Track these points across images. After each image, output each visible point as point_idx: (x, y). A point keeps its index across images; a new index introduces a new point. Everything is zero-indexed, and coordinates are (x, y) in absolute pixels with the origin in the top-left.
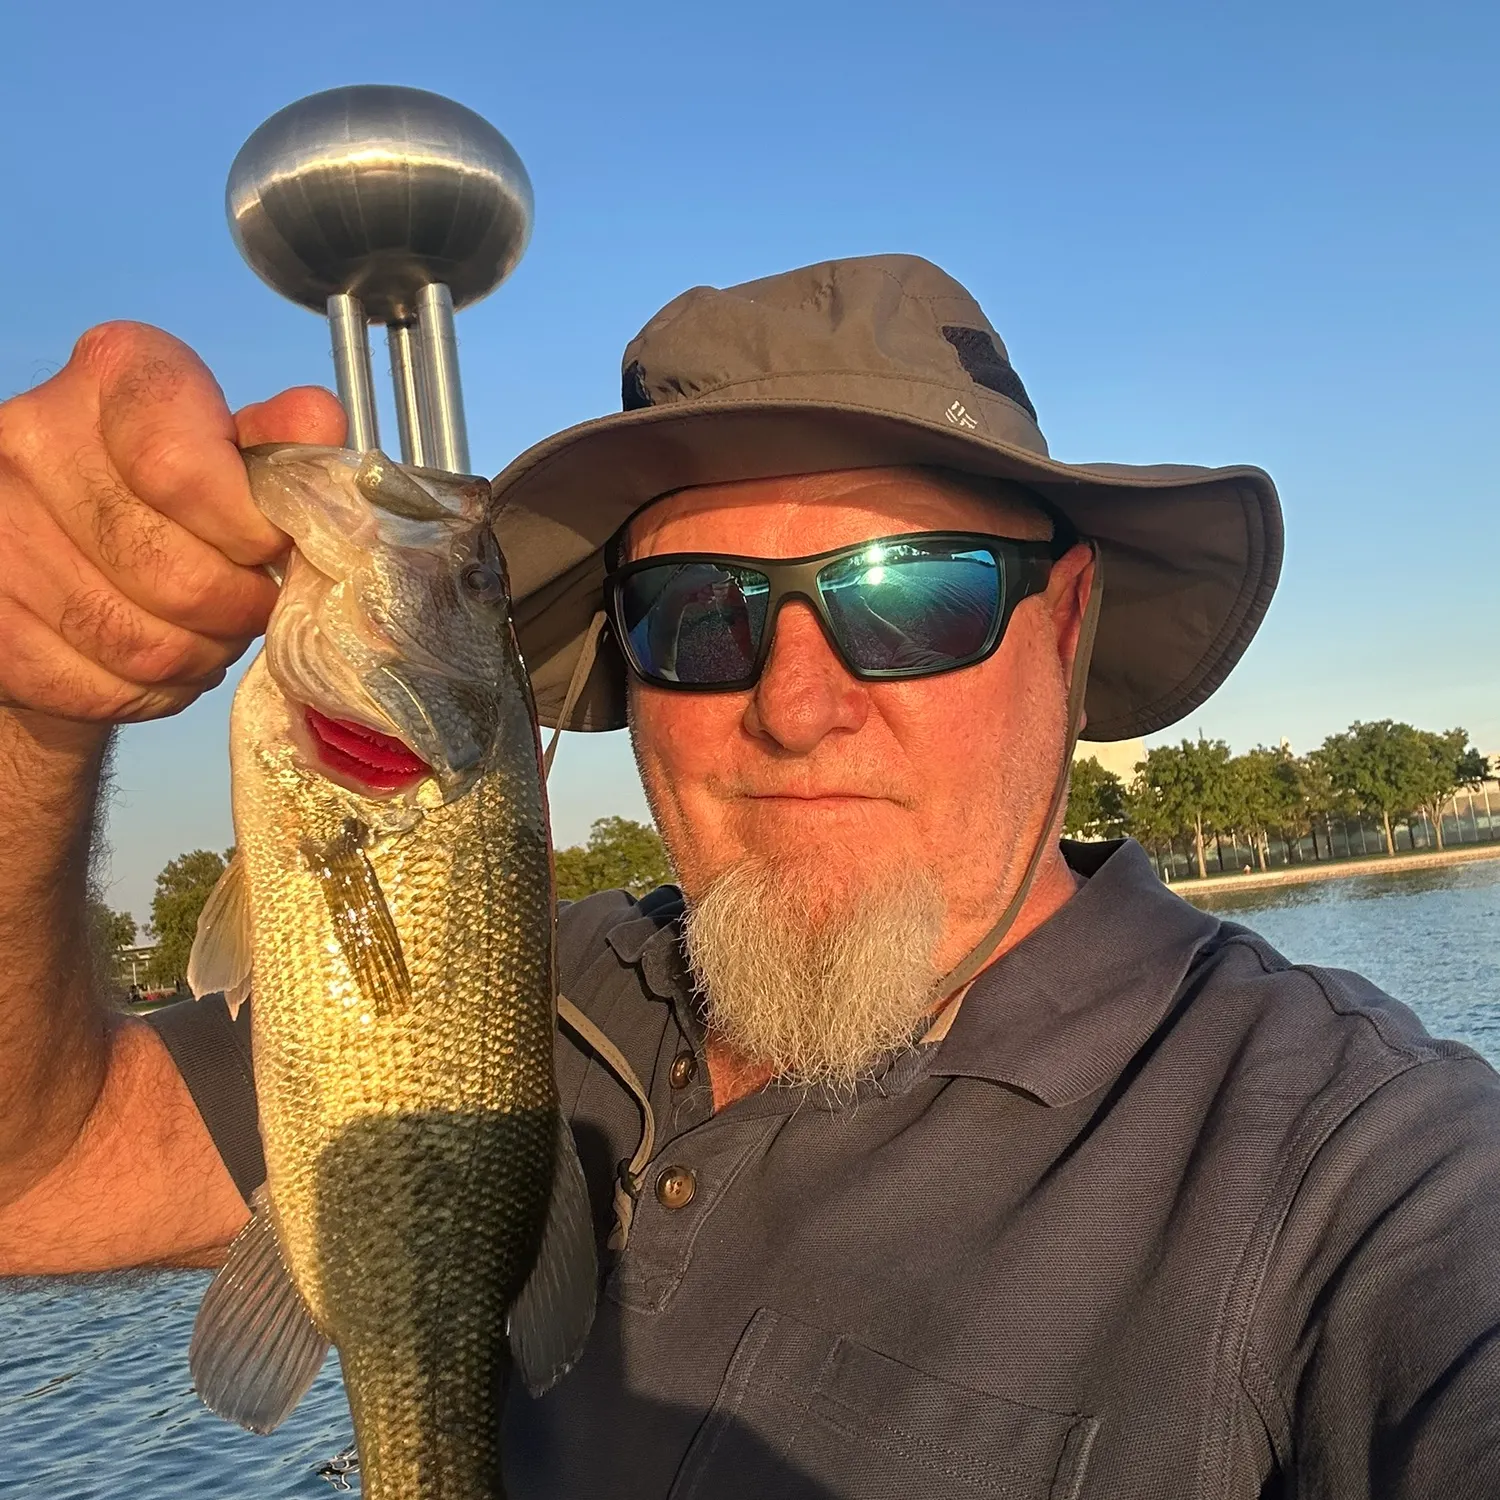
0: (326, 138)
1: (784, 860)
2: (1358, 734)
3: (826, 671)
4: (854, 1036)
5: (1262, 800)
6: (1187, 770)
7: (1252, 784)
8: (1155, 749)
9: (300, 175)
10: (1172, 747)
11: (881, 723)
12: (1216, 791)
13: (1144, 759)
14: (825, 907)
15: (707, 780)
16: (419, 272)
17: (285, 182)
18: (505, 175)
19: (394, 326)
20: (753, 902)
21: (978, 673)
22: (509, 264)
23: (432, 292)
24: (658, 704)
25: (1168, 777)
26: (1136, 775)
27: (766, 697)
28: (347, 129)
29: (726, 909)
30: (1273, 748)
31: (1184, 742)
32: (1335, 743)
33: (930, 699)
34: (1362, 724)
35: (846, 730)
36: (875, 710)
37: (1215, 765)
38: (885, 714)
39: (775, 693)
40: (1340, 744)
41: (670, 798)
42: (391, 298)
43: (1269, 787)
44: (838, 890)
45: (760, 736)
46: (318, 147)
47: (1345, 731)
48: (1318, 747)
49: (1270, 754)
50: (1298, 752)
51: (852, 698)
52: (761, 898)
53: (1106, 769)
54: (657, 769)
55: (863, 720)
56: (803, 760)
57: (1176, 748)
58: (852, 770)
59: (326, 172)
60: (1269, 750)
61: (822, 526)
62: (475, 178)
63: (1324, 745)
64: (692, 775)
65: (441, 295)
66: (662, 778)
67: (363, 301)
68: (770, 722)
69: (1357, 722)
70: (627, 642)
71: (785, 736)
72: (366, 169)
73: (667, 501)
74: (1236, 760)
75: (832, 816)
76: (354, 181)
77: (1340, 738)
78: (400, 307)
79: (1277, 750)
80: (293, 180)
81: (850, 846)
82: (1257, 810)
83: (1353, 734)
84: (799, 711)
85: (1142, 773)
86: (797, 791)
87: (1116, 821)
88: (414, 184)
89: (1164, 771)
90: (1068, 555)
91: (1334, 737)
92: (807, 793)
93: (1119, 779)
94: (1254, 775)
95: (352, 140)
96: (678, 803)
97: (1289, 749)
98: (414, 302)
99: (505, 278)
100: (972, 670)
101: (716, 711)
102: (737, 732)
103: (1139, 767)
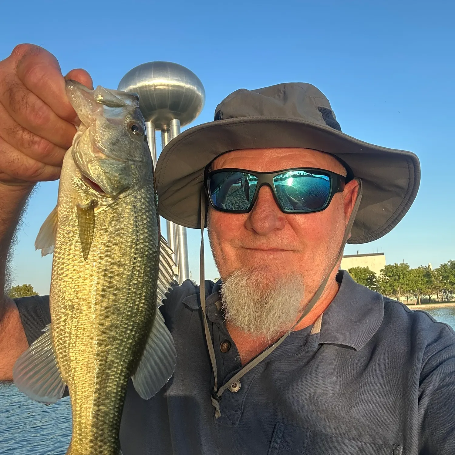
0: (146, 77)
1: (255, 268)
2: (451, 264)
3: (273, 211)
4: (272, 325)
5: (420, 283)
6: (396, 272)
7: (417, 278)
8: (387, 265)
9: (138, 87)
10: (392, 265)
11: (289, 226)
12: (405, 279)
13: (384, 268)
14: (267, 285)
15: (231, 241)
16: (171, 115)
17: (134, 89)
18: (198, 88)
19: (163, 131)
20: (244, 281)
21: (322, 214)
22: (197, 114)
23: (175, 122)
24: (218, 216)
25: (390, 274)
26: (380, 273)
27: (254, 217)
28: (152, 73)
29: (235, 283)
30: (425, 267)
31: (395, 264)
32: (444, 266)
33: (306, 220)
34: (452, 261)
35: (279, 229)
36: (288, 222)
37: (405, 271)
38: (291, 224)
39: (257, 216)
40: (445, 267)
41: (218, 247)
42: (162, 123)
43: (422, 279)
44: (272, 279)
45: (251, 230)
46: (144, 79)
47: (447, 263)
48: (438, 267)
49: (424, 268)
50: (432, 268)
51: (280, 219)
52: (247, 280)
53: (371, 271)
54: (215, 237)
55: (284, 226)
56: (264, 238)
57: (393, 265)
58: (280, 241)
59: (146, 86)
60: (424, 267)
61: (276, 165)
62: (189, 89)
63: (440, 267)
64: (226, 240)
65: (177, 123)
66: (216, 240)
67: (154, 124)
68: (255, 225)
69: (450, 260)
70: (210, 196)
71: (259, 231)
72: (157, 86)
73: (227, 155)
74: (412, 269)
75: (272, 256)
76: (153, 89)
77: (445, 265)
78: (165, 126)
79: (426, 267)
80: (136, 88)
81: (277, 266)
82: (418, 286)
83: (449, 264)
84: (264, 223)
85: (382, 272)
86: (262, 247)
87: (374, 287)
88: (171, 90)
89: (389, 272)
90: (350, 182)
91: (443, 264)
92: (265, 248)
93: (375, 274)
94: (418, 275)
95: (154, 77)
96: (221, 248)
97: (430, 267)
98: (169, 125)
99: (196, 118)
100: (320, 213)
101: (237, 220)
102: (243, 228)
103: (382, 270)
